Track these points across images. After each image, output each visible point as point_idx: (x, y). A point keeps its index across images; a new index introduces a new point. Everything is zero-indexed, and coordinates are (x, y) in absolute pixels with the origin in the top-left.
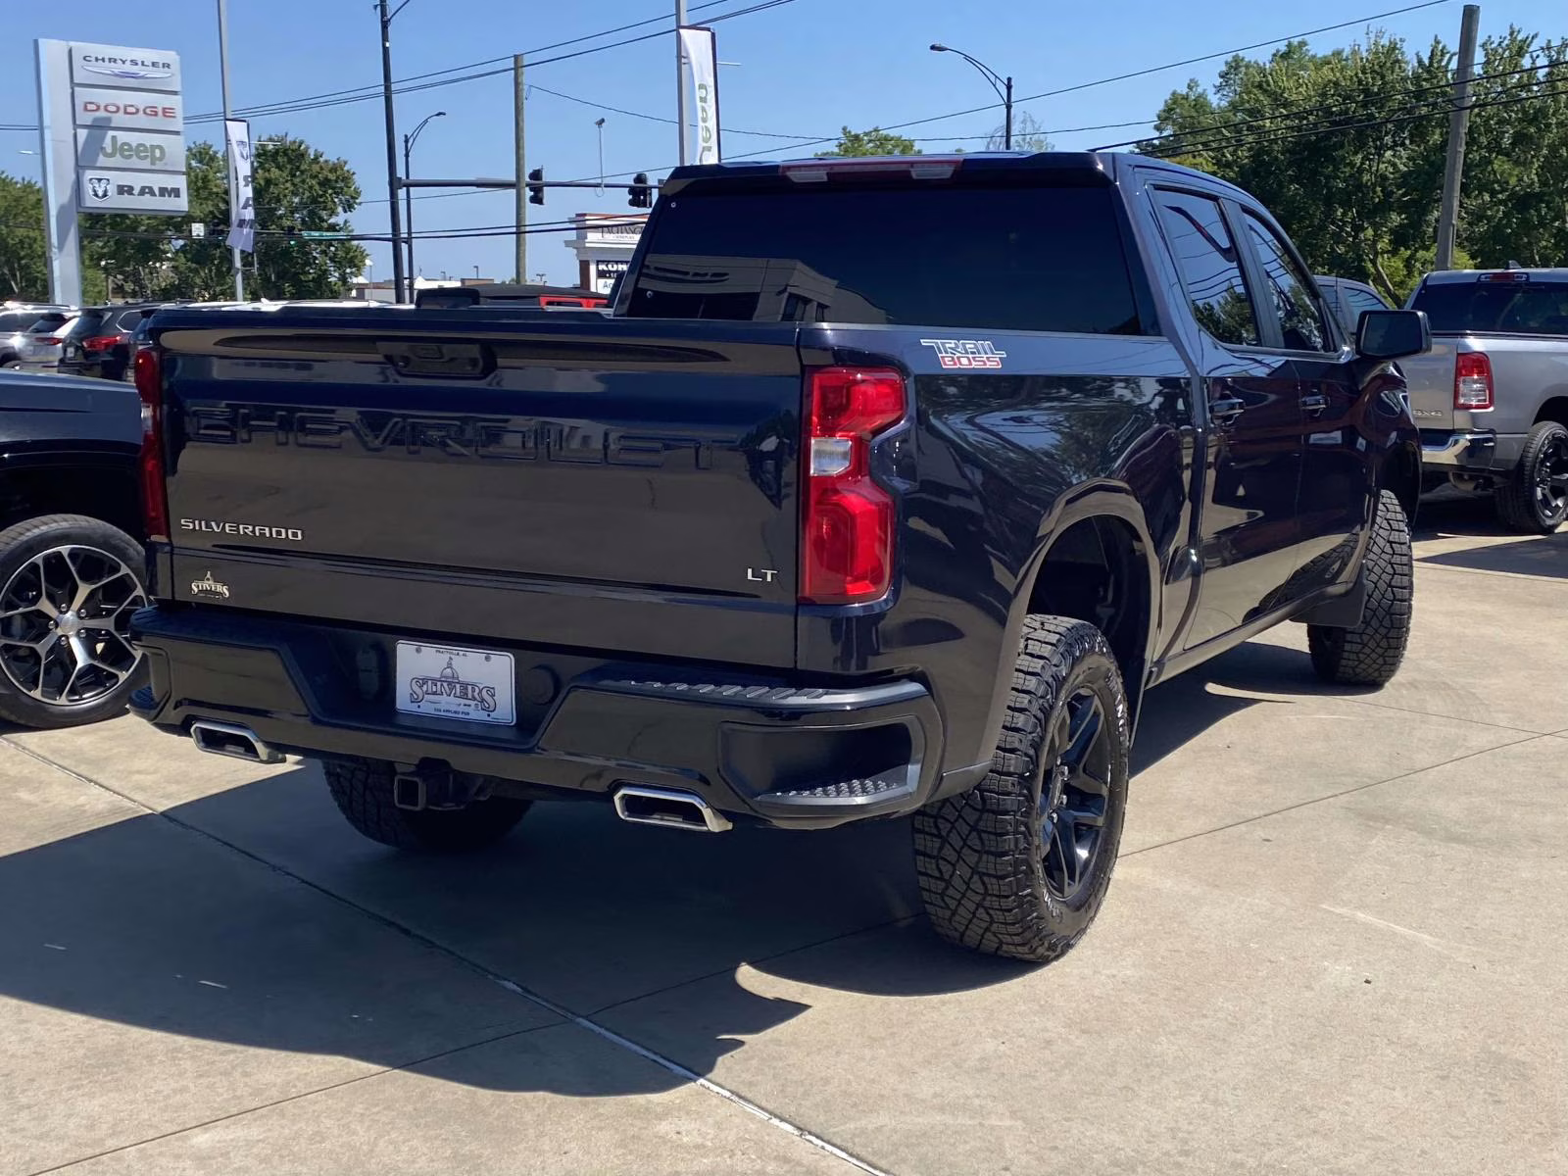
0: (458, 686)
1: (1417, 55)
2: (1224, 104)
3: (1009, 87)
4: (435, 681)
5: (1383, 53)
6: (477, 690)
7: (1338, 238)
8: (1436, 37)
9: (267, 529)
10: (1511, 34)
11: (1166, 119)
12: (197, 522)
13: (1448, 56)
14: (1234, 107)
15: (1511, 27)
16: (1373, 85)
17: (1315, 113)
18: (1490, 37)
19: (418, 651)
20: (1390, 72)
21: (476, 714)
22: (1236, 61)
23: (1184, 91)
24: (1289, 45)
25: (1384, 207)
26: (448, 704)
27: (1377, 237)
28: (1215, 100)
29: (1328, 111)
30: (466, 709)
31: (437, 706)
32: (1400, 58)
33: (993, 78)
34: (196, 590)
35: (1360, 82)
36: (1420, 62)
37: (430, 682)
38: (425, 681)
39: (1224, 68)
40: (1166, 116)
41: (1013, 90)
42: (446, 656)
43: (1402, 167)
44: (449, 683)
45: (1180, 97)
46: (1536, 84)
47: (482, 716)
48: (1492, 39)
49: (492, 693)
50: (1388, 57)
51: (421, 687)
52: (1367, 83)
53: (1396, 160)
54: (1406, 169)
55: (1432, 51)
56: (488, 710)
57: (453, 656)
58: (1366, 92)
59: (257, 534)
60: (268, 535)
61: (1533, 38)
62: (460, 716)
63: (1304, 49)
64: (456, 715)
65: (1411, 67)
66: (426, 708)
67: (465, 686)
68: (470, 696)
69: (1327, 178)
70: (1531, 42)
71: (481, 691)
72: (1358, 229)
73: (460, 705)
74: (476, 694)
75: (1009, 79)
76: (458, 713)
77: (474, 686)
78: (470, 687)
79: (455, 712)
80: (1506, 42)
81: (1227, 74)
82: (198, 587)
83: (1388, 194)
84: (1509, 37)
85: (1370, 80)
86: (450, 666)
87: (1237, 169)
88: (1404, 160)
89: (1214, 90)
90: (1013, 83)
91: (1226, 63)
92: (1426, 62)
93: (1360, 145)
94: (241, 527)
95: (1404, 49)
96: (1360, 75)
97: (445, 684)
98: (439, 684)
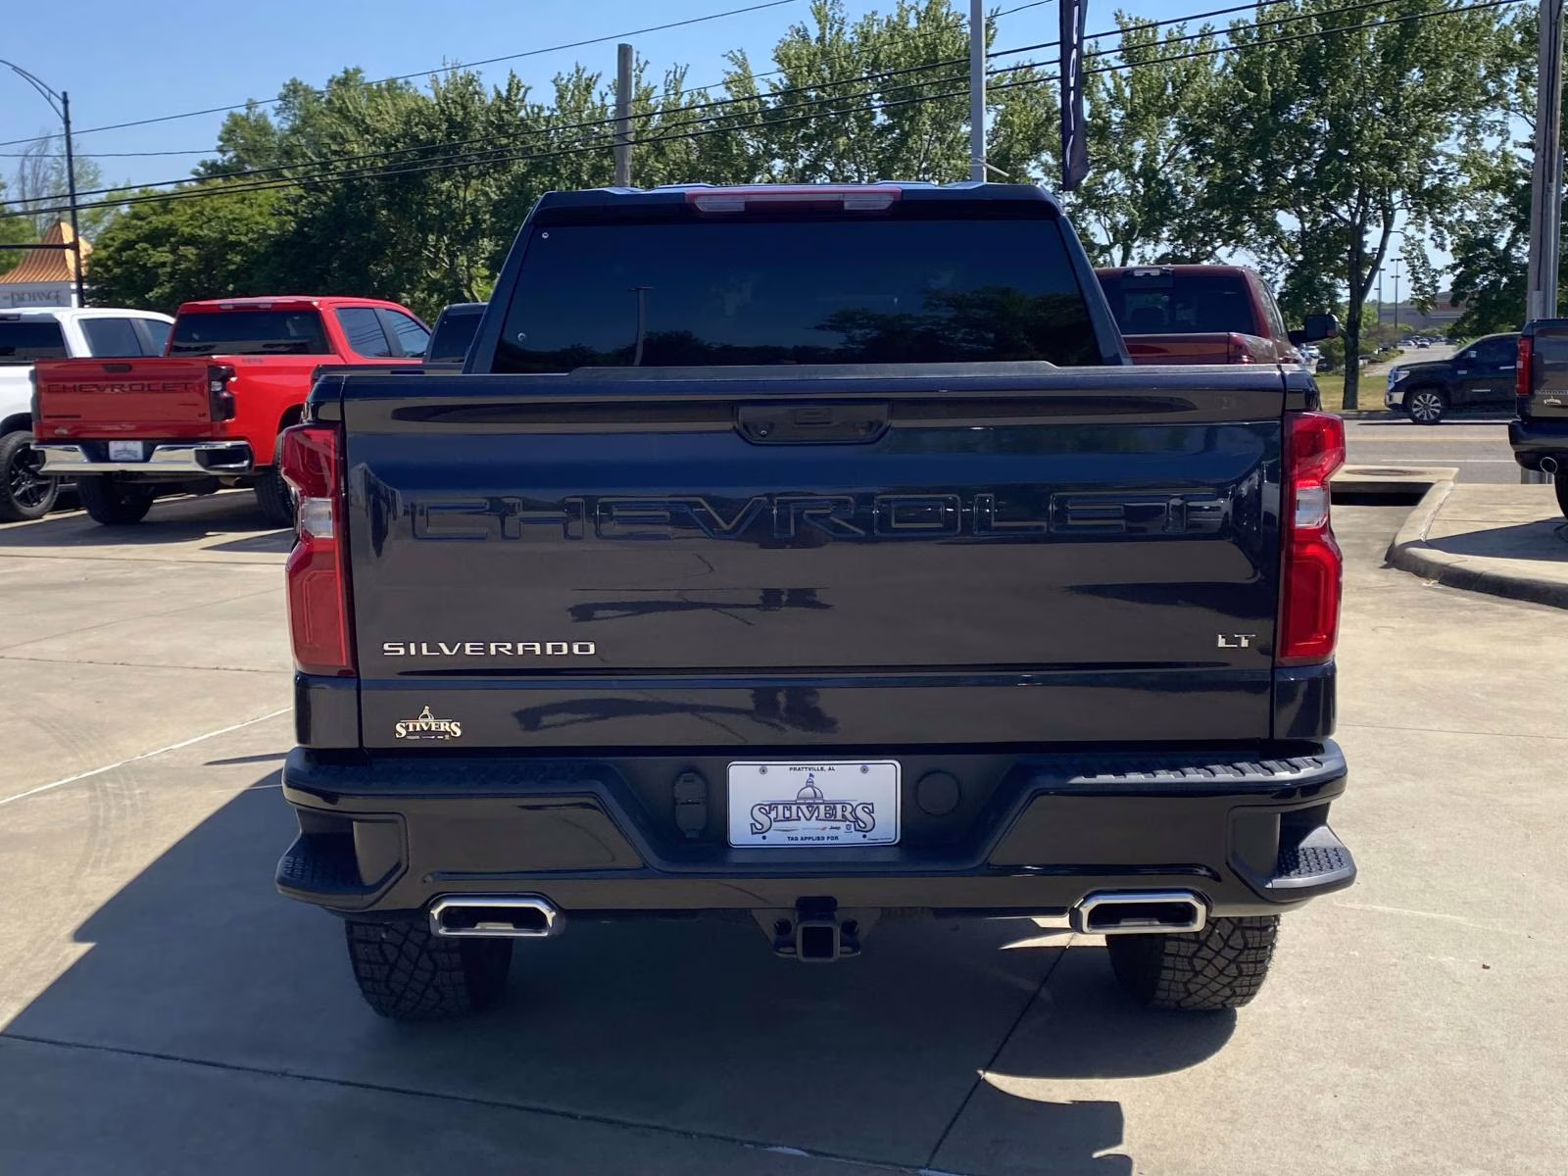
0: (822, 807)
1: (495, 87)
2: (286, 126)
3: (66, 102)
4: (787, 805)
5: (462, 84)
6: (849, 808)
7: (433, 264)
8: (512, 72)
9: (537, 645)
10: (577, 72)
11: (228, 140)
12: (412, 646)
13: (523, 90)
14: (294, 131)
15: (577, 66)
16: (456, 115)
17: (402, 140)
18: (559, 73)
19: (763, 771)
20: (470, 102)
21: (847, 836)
22: (293, 84)
23: (243, 111)
24: (346, 72)
25: (476, 232)
26: (809, 829)
27: (472, 262)
28: (274, 121)
29: (415, 138)
30: (834, 833)
31: (793, 834)
32: (478, 89)
33: (47, 92)
34: (404, 733)
35: (443, 111)
36: (498, 94)
37: (780, 807)
38: (773, 806)
39: (283, 91)
40: (229, 136)
41: (70, 106)
42: (806, 774)
43: (492, 195)
44: (809, 805)
45: (239, 119)
46: (608, 121)
47: (856, 838)
48: (562, 76)
49: (869, 809)
50: (465, 91)
51: (767, 814)
52: (451, 113)
53: (487, 189)
54: (497, 198)
55: (510, 85)
56: (864, 830)
57: (812, 772)
58: (450, 120)
59: (520, 652)
60: (538, 652)
61: (597, 77)
62: (826, 841)
63: (359, 75)
64: (821, 842)
65: (490, 97)
66: (776, 837)
67: (831, 806)
68: (839, 816)
69: (420, 204)
70: (596, 80)
71: (854, 810)
72: (452, 256)
73: (824, 829)
74: (847, 814)
75: (65, 94)
76: (823, 838)
77: (844, 804)
78: (839, 807)
79: (818, 838)
80: (574, 79)
81: (286, 96)
82: (407, 727)
83: (477, 222)
84: (575, 75)
85: (453, 110)
86: (810, 784)
87: (330, 193)
88: (494, 189)
89: (274, 112)
90: (69, 98)
91: (285, 85)
92: (504, 94)
93: (446, 174)
94: (493, 646)
95: (481, 81)
96: (443, 105)
97: (803, 807)
98: (794, 808)
